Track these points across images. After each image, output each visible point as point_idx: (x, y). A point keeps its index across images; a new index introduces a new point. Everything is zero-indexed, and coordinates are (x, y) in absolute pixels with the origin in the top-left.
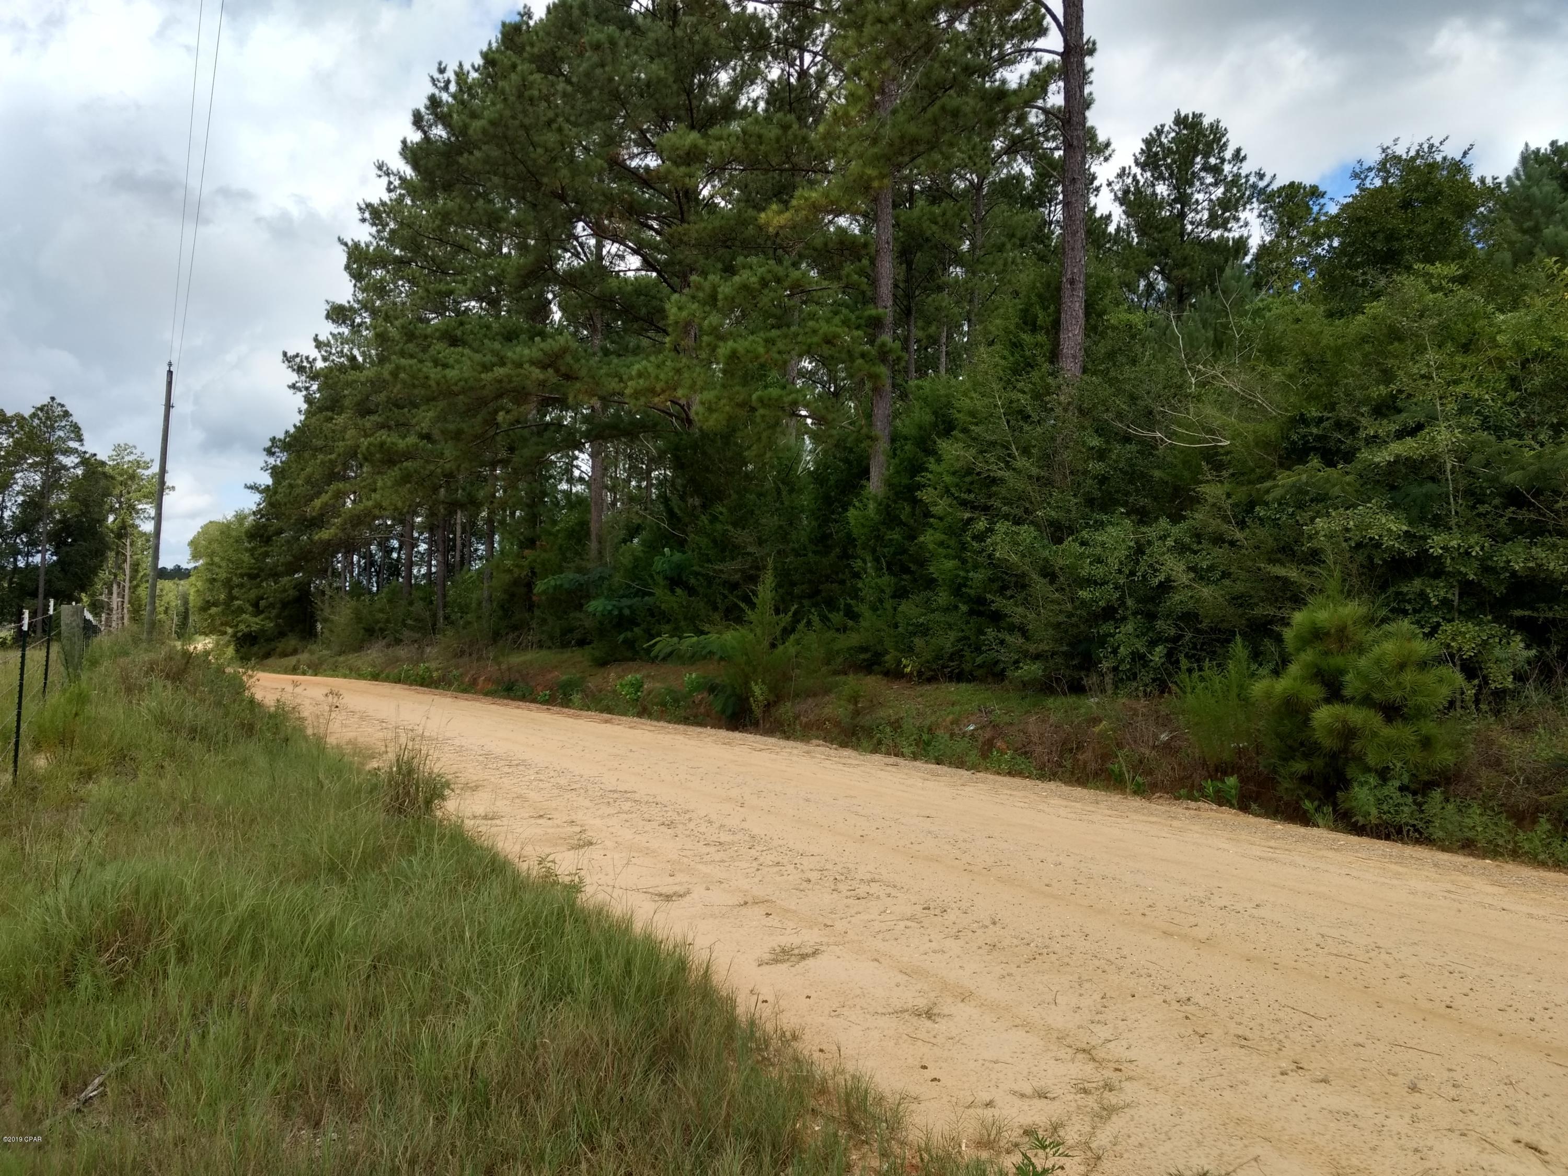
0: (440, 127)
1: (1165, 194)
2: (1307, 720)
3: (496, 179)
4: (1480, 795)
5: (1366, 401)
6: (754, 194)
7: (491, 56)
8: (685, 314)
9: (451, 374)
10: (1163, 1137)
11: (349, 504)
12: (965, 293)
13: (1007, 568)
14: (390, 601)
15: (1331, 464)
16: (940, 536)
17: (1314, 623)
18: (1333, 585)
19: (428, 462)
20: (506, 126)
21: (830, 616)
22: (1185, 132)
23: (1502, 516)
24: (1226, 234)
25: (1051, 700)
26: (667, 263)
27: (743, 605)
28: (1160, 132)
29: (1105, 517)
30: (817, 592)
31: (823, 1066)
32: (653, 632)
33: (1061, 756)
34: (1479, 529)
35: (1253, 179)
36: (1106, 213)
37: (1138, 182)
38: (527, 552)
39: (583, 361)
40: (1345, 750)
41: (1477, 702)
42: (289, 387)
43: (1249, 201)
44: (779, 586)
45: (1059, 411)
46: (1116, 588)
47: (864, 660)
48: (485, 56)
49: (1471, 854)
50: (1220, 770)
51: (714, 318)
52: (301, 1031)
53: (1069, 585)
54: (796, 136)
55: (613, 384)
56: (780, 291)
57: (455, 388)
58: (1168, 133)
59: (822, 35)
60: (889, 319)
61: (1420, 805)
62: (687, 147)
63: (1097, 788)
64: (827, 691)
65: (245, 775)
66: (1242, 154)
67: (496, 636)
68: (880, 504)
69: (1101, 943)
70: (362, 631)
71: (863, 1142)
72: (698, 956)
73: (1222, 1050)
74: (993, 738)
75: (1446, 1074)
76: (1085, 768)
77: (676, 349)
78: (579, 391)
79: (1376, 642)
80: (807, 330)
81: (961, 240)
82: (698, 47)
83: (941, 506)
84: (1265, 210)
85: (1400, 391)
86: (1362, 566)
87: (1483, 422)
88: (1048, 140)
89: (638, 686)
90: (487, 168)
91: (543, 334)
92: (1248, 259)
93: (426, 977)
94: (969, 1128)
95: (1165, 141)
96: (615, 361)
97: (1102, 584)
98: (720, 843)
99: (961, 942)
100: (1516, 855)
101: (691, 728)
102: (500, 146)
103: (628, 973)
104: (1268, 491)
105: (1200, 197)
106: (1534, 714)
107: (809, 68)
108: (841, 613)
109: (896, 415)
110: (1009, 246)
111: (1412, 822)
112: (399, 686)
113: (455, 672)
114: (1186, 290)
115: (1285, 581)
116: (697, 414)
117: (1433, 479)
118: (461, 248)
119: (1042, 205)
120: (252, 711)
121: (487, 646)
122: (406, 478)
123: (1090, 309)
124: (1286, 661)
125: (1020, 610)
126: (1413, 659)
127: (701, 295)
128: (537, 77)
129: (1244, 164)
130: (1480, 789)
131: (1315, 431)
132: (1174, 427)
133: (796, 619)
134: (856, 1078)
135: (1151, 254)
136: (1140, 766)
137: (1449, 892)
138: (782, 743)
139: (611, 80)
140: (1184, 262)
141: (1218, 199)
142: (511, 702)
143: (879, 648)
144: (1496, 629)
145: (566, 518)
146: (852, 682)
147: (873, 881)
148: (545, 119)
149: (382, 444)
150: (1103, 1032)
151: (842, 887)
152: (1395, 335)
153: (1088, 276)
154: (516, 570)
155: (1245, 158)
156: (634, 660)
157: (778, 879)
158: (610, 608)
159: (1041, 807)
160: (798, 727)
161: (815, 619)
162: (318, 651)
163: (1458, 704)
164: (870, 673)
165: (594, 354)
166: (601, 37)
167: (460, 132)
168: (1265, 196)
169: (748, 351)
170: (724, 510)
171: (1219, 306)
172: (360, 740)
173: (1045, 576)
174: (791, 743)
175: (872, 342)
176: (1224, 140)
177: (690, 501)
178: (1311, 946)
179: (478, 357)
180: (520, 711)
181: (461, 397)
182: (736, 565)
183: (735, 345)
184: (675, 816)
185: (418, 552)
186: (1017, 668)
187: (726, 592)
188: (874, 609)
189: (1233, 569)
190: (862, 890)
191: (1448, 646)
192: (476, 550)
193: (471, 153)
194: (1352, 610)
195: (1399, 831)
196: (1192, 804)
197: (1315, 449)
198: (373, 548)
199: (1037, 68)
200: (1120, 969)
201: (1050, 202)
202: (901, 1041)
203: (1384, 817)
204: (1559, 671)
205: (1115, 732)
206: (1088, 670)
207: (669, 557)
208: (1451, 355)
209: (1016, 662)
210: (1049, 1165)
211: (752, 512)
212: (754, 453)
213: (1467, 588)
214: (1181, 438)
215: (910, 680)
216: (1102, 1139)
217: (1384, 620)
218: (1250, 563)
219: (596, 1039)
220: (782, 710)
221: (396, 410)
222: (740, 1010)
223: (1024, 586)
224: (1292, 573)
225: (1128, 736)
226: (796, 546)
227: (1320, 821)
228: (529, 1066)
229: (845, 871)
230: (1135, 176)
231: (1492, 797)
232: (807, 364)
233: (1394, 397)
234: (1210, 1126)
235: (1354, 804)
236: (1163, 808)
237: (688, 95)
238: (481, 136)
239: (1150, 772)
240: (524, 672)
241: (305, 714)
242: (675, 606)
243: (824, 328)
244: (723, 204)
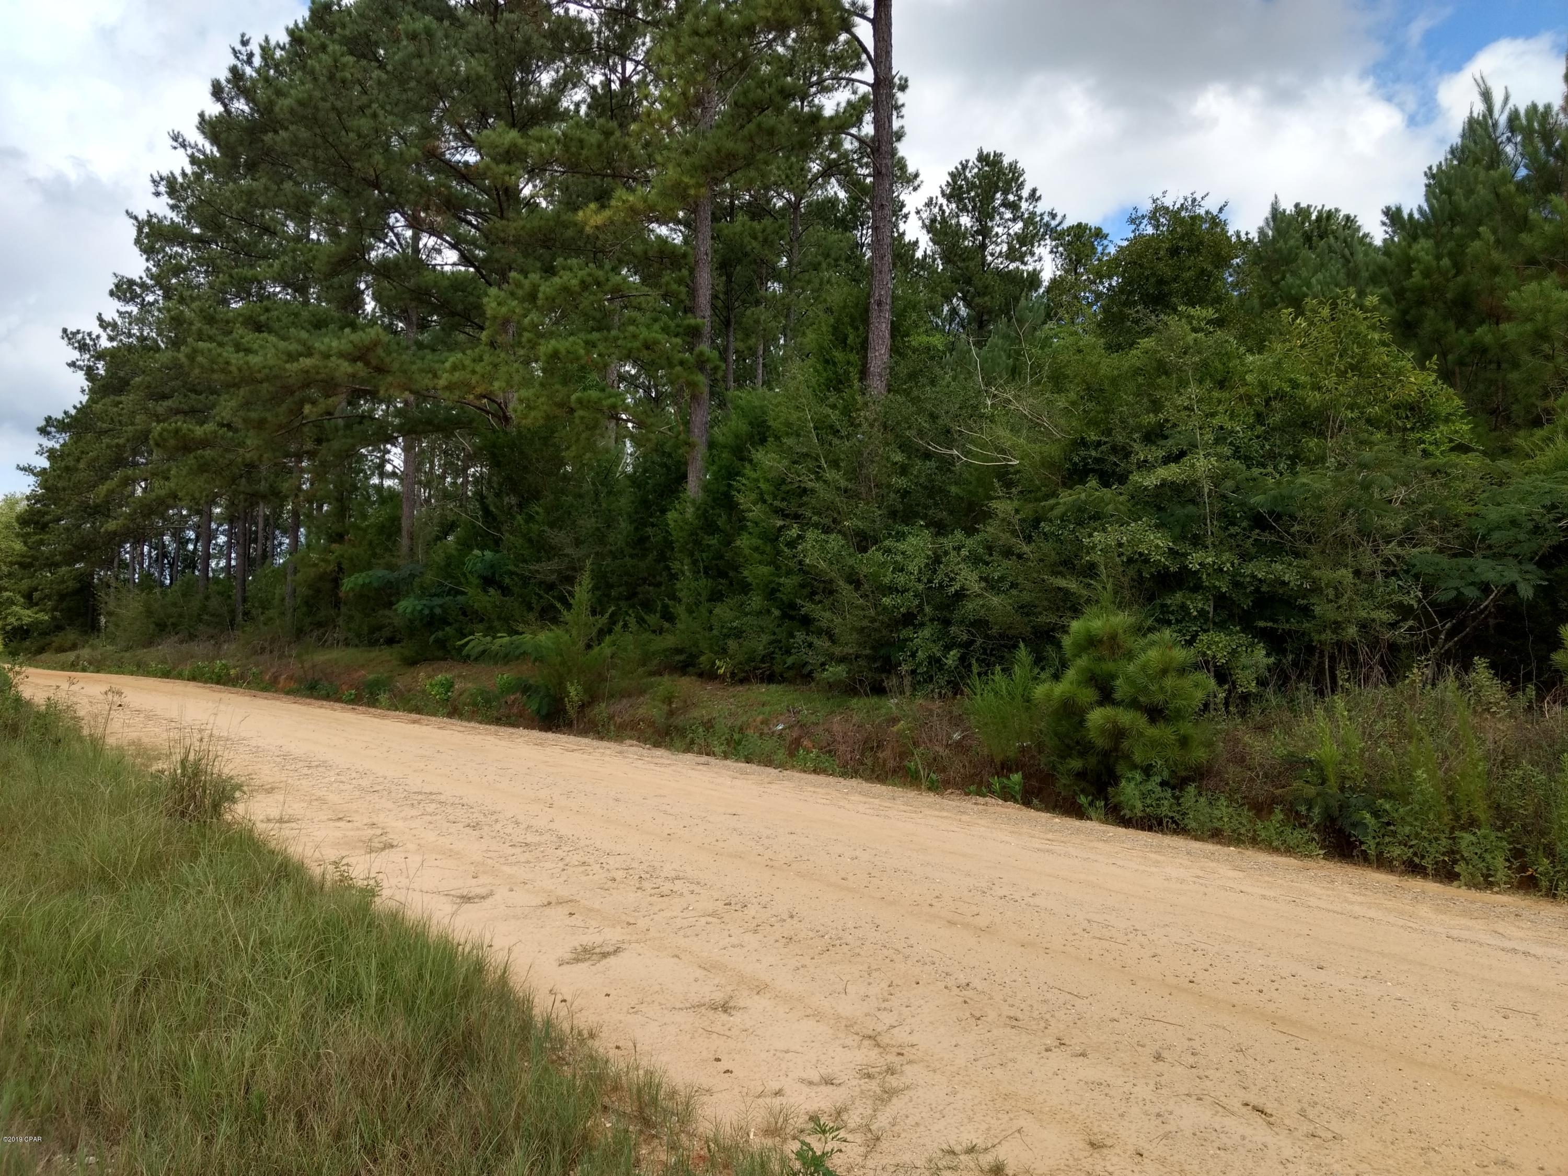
0: (242, 101)
1: (969, 225)
2: (1082, 721)
3: (304, 162)
4: (1228, 788)
5: (1139, 427)
6: (574, 196)
7: (297, 33)
8: (504, 310)
9: (254, 360)
10: (938, 1115)
11: (139, 492)
12: (783, 308)
13: (817, 575)
14: (184, 595)
15: (1107, 485)
16: (756, 542)
17: (1088, 631)
18: (1106, 596)
19: (227, 450)
20: (316, 108)
21: (646, 617)
22: (987, 168)
23: (1249, 537)
24: (1022, 267)
25: (855, 701)
26: (485, 261)
27: (559, 605)
28: (965, 167)
29: (906, 529)
30: (635, 594)
31: (618, 1063)
32: (465, 631)
33: (862, 754)
34: (1231, 549)
35: (1046, 218)
36: (913, 239)
37: (944, 212)
38: (334, 546)
39: (395, 355)
40: (1116, 749)
41: (1227, 704)
42: (69, 365)
43: (1043, 238)
44: (595, 588)
45: (865, 426)
46: (915, 596)
47: (680, 661)
48: (291, 33)
49: (1219, 843)
50: (1005, 768)
51: (534, 316)
52: (57, 1052)
53: (873, 592)
54: (617, 144)
55: (426, 381)
56: (600, 295)
57: (259, 376)
58: (972, 168)
59: (644, 44)
60: (707, 330)
61: (1177, 798)
62: (506, 146)
63: (895, 785)
64: (642, 692)
65: (6, 779)
66: (1038, 194)
67: (299, 634)
68: (698, 509)
69: (891, 934)
70: (152, 626)
71: (654, 1136)
72: (496, 958)
73: (995, 1032)
74: (800, 737)
75: (1187, 1043)
76: (884, 765)
77: (492, 344)
78: (391, 384)
79: (1144, 650)
80: (627, 334)
81: (779, 256)
82: (519, 46)
83: (756, 512)
84: (1057, 247)
85: (1167, 421)
86: (1133, 580)
87: (1235, 452)
88: (861, 166)
89: (449, 686)
90: (295, 149)
91: (353, 326)
92: (1041, 291)
93: (202, 990)
94: (758, 1116)
95: (969, 175)
96: (429, 357)
97: (903, 592)
98: (527, 844)
99: (759, 936)
100: (1255, 842)
101: (503, 729)
102: (309, 128)
103: (421, 976)
104: (1052, 508)
105: (1000, 230)
106: (1273, 715)
107: (630, 76)
108: (658, 615)
109: (715, 422)
110: (824, 266)
111: (1170, 814)
112: (192, 684)
113: (254, 670)
114: (985, 317)
115: (1066, 592)
116: (515, 411)
117: (1193, 501)
118: (267, 230)
119: (855, 228)
120: (17, 710)
121: (290, 643)
122: (203, 468)
123: (895, 330)
124: (1064, 665)
125: (827, 614)
126: (1174, 665)
127: (520, 292)
128: (350, 59)
129: (1039, 204)
130: (1227, 784)
131: (1093, 453)
132: (968, 446)
133: (613, 620)
134: (649, 1073)
135: (955, 281)
136: (935, 763)
137: (1198, 877)
138: (595, 743)
139: (428, 72)
140: (985, 291)
141: (1016, 234)
142: (313, 701)
143: (694, 650)
144: (1244, 638)
145: (375, 514)
146: (667, 682)
147: (678, 878)
148: (359, 103)
149: (177, 431)
150: (888, 1019)
151: (647, 885)
152: (1162, 368)
153: (895, 298)
154: (322, 564)
155: (1040, 198)
156: (446, 659)
157: (584, 878)
158: (419, 608)
159: (841, 804)
160: (612, 728)
161: (632, 621)
162: (103, 647)
163: (1212, 706)
164: (685, 675)
165: (408, 348)
166: (419, 26)
167: (265, 109)
168: (1057, 235)
169: (568, 352)
170: (540, 510)
171: (1013, 334)
172: (145, 740)
173: (851, 583)
174: (605, 744)
175: (691, 350)
176: (1021, 179)
177: (506, 500)
178: (1079, 931)
179: (282, 344)
180: (323, 710)
181: (265, 385)
182: (554, 565)
183: (558, 346)
184: (481, 818)
185: (216, 544)
186: (824, 670)
187: (542, 592)
188: (690, 611)
189: (1020, 580)
190: (667, 887)
191: (1204, 654)
192: (281, 544)
193: (276, 132)
194: (1121, 620)
195: (1160, 823)
196: (981, 800)
197: (1093, 471)
198: (166, 539)
199: (853, 98)
200: (907, 958)
201: (862, 225)
202: (696, 1035)
203: (1148, 810)
204: (1294, 678)
205: (912, 731)
206: (889, 672)
207: (480, 557)
208: (1210, 391)
209: (823, 664)
210: (828, 1148)
211: (569, 513)
212: (573, 454)
213: (1221, 601)
214: (975, 456)
215: (724, 681)
216: (882, 1121)
217: (1151, 630)
218: (1035, 575)
219: (384, 1045)
220: (596, 711)
221: (193, 396)
222: (536, 1011)
223: (831, 592)
224: (1071, 584)
225: (924, 735)
226: (613, 548)
227: (1093, 815)
228: (311, 1078)
229: (650, 869)
230: (941, 206)
231: (1237, 790)
232: (629, 369)
233: (1161, 426)
234: (980, 1103)
235: (1122, 798)
236: (954, 804)
237: (509, 93)
238: (288, 116)
239: (944, 770)
240: (329, 671)
241: (81, 713)
242: (489, 606)
243: (644, 333)
244: (544, 204)
